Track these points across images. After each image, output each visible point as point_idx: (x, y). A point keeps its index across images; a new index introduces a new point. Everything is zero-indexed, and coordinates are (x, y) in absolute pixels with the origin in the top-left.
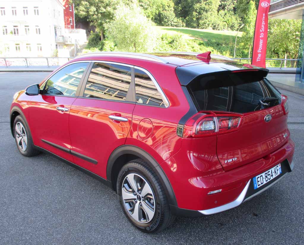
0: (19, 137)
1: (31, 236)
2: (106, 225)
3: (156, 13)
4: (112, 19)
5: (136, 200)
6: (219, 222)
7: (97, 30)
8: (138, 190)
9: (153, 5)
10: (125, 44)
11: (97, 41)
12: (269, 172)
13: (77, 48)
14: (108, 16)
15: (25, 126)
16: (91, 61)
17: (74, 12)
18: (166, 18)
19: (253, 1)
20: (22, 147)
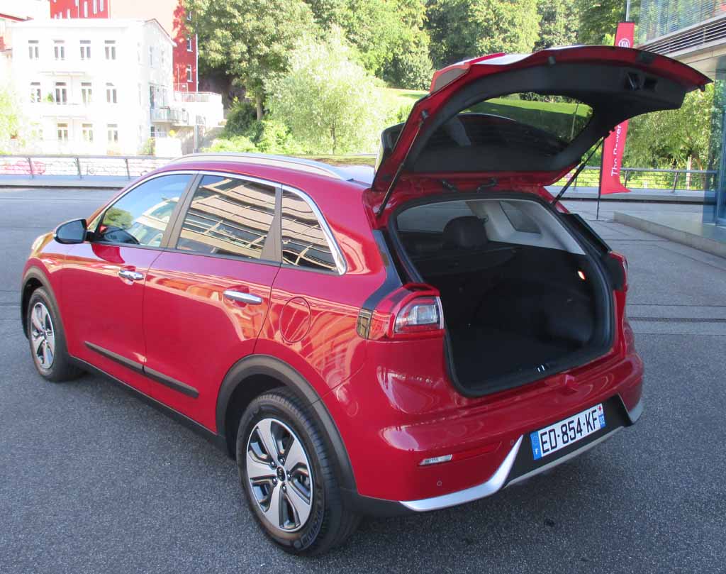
0: (37, 337)
1: (40, 554)
2: (209, 536)
3: (386, 60)
4: (284, 70)
5: (274, 480)
6: (464, 537)
7: (248, 95)
8: (280, 456)
9: (380, 40)
10: (310, 129)
11: (246, 120)
12: (573, 422)
13: (199, 136)
14: (276, 64)
15: (53, 310)
16: (197, 172)
17: (197, 54)
18: (411, 71)
19: (612, 36)
20: (43, 359)
